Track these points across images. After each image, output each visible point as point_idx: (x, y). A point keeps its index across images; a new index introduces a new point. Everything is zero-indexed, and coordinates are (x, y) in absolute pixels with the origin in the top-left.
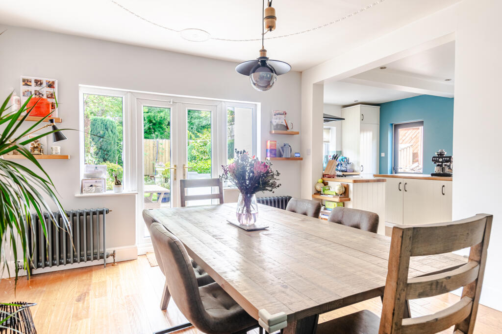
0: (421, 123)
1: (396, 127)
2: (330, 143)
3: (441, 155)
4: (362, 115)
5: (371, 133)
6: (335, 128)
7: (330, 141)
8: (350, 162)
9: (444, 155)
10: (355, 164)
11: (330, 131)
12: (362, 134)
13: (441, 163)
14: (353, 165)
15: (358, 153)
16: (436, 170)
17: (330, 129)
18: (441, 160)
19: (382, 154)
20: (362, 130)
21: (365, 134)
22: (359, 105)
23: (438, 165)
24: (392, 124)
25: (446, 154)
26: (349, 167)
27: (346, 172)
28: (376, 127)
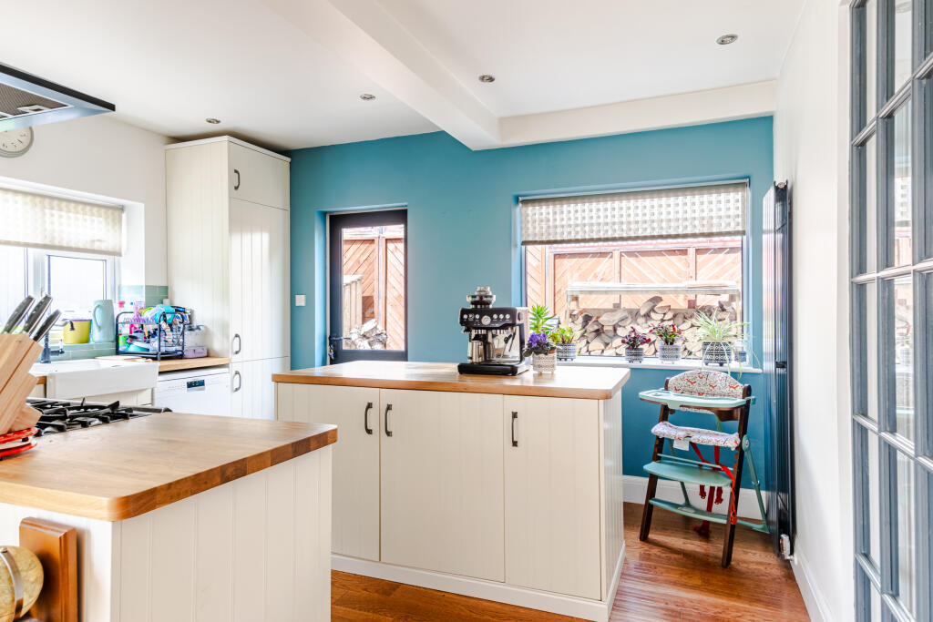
0: (400, 216)
1: (337, 222)
2: (122, 259)
3: (481, 306)
4: (236, 171)
5: (266, 237)
6: (141, 206)
7: (123, 253)
8: (195, 325)
9: (488, 303)
10: (215, 329)
11: (124, 215)
12: (236, 239)
13: (484, 332)
14: (206, 334)
15: (225, 295)
16: (472, 352)
17: (122, 209)
18: (486, 321)
19: (298, 297)
20: (238, 223)
21: (247, 237)
22: (226, 138)
23: (477, 338)
24: (324, 214)
25: (495, 302)
26: (190, 340)
27: (181, 357)
28: (280, 218)
